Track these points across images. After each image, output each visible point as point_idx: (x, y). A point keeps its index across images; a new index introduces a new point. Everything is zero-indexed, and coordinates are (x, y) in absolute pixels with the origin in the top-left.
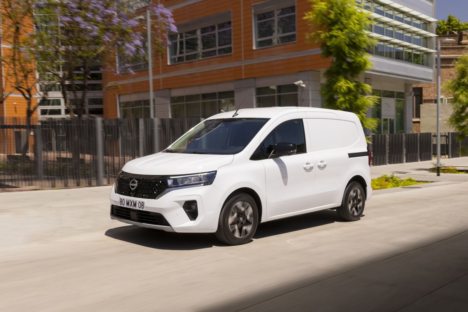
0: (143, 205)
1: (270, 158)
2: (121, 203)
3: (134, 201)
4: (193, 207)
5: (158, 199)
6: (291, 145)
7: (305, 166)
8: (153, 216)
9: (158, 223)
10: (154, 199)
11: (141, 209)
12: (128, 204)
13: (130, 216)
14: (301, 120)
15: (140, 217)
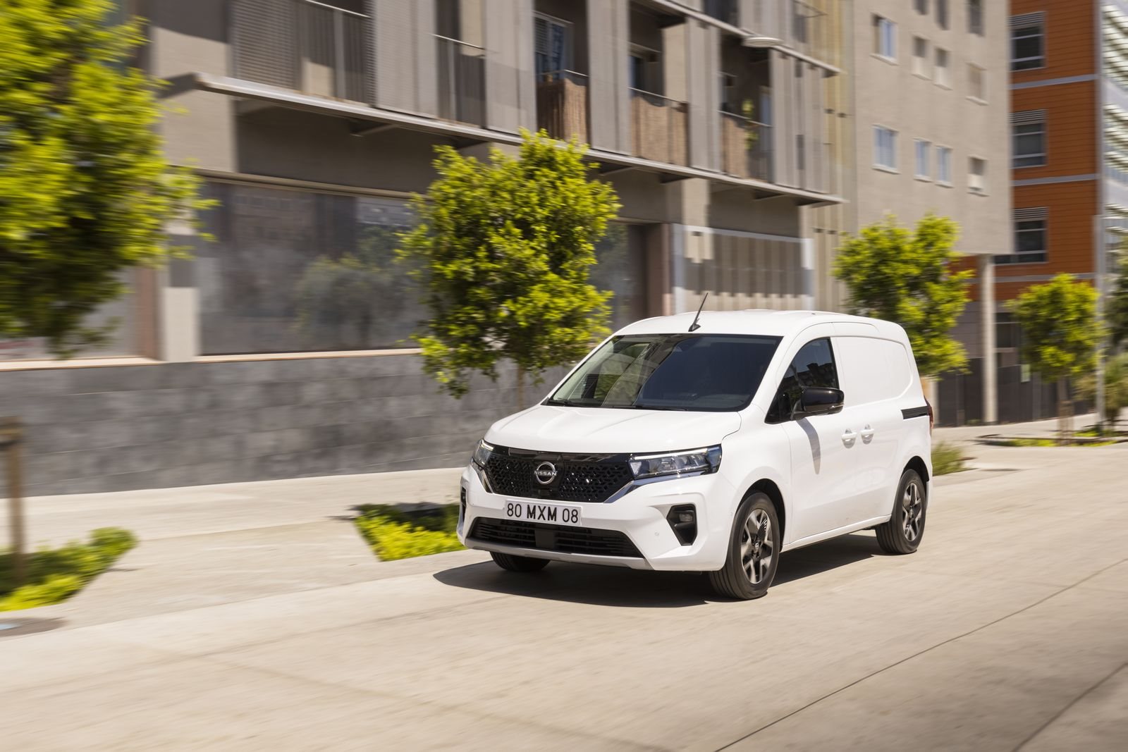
0: (576, 516)
1: (794, 419)
2: (510, 513)
3: (549, 508)
4: (687, 518)
5: (611, 501)
6: (830, 392)
7: (845, 436)
8: (601, 538)
9: (612, 552)
10: (602, 503)
11: (570, 524)
12: (531, 513)
13: (533, 538)
14: (828, 340)
15: (560, 541)
